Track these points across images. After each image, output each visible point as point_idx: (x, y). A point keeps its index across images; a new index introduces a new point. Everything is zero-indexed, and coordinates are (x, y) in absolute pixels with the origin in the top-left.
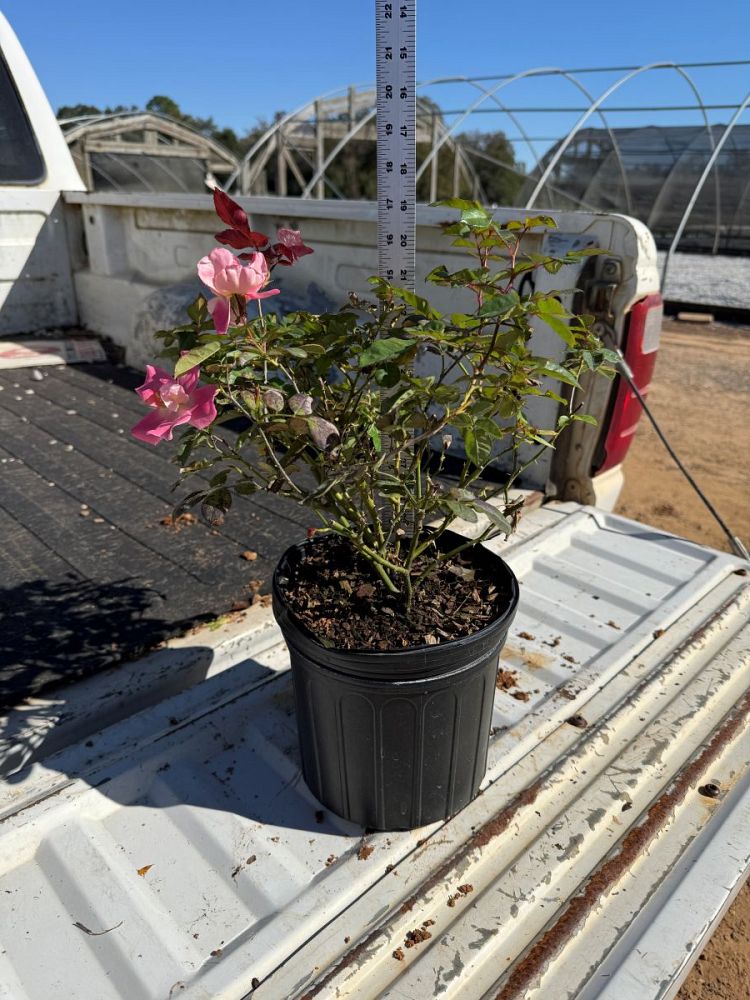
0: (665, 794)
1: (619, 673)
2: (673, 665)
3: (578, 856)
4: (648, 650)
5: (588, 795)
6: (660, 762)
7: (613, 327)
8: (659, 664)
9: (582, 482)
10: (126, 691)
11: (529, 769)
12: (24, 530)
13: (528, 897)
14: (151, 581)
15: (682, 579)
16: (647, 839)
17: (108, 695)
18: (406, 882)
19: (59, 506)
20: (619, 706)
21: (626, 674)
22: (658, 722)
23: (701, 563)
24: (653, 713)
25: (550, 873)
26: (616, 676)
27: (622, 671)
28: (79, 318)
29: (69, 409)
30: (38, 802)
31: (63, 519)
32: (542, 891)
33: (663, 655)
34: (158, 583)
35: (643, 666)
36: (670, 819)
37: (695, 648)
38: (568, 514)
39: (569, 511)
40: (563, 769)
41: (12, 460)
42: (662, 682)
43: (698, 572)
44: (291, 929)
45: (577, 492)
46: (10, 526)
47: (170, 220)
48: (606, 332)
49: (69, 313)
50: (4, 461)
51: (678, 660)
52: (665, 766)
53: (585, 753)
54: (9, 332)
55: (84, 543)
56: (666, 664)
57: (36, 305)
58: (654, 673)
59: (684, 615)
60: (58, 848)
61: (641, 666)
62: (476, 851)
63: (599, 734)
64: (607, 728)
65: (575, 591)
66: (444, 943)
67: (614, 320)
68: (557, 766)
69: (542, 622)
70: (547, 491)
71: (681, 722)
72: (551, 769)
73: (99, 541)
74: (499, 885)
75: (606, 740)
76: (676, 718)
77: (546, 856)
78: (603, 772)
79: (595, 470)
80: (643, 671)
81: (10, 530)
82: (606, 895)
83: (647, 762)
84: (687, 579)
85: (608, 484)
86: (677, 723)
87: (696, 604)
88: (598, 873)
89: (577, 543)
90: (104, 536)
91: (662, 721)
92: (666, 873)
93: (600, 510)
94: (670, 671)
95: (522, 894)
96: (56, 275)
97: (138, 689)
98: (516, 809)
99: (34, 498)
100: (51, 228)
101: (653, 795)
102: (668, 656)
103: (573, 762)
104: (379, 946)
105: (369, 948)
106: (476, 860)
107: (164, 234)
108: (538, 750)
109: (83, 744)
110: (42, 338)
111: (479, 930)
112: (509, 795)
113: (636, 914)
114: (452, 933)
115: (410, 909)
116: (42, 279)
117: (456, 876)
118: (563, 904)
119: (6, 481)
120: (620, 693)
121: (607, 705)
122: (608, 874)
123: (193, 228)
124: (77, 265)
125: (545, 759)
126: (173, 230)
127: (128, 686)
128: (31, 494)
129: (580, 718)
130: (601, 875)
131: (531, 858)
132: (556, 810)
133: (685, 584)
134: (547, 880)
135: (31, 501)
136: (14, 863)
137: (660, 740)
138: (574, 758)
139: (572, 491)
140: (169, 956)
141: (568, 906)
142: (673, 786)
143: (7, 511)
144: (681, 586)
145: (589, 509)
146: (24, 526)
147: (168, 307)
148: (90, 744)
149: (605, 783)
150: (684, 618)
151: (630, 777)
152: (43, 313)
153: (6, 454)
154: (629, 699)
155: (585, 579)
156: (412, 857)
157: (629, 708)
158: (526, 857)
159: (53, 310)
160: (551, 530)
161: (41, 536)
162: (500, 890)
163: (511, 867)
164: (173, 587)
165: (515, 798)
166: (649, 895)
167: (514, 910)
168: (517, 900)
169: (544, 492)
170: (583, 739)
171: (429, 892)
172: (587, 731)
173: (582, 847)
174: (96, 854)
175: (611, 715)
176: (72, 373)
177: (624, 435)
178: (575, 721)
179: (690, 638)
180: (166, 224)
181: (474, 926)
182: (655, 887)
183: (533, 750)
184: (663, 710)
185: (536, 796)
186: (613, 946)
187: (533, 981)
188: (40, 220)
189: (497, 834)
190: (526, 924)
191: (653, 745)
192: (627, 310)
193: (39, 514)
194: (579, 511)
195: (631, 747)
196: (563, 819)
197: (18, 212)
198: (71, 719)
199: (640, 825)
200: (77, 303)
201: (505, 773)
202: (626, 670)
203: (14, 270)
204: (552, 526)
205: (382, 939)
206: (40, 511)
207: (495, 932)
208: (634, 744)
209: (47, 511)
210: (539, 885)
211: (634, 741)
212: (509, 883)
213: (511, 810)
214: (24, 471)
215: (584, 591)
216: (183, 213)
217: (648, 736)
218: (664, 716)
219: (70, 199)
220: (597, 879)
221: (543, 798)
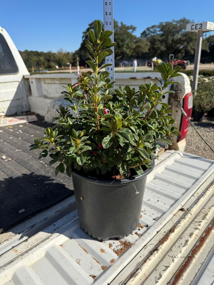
0: (209, 227)
1: (192, 196)
2: (206, 193)
3: (188, 245)
4: (199, 189)
5: (189, 229)
6: (206, 219)
7: (180, 102)
8: (202, 193)
9: (175, 144)
10: (61, 210)
11: (171, 223)
12: (26, 169)
13: (176, 257)
14: (63, 180)
15: (206, 169)
16: (206, 239)
17: (57, 212)
18: (144, 255)
19: (34, 162)
20: (193, 205)
21: (194, 196)
22: (204, 208)
23: (210, 164)
24: (203, 206)
25: (181, 250)
26: (191, 197)
27: (193, 195)
28: (30, 109)
29: (31, 135)
30: (44, 241)
31: (36, 165)
32: (180, 255)
33: (203, 190)
34: (65, 181)
35: (198, 193)
36: (211, 234)
37: (212, 188)
38: (172, 154)
39: (172, 152)
40: (180, 223)
41: (19, 150)
42: (204, 198)
43: (210, 167)
44: (115, 270)
45: (174, 147)
46: (22, 168)
47: (54, 81)
48: (178, 104)
49: (27, 108)
50: (17, 150)
51: (208, 191)
52: (208, 220)
53: (186, 218)
54: (11, 114)
55: (43, 171)
56: (204, 192)
57: (18, 106)
58: (201, 195)
59: (207, 179)
60: (51, 253)
61: (198, 194)
62: (161, 246)
63: (189, 213)
64: (191, 211)
65: (177, 175)
66: (156, 270)
67: (180, 100)
68: (179, 222)
69: (169, 184)
70: (165, 147)
71: (211, 208)
72: (177, 223)
73: (47, 170)
74: (168, 254)
75: (191, 214)
76: (209, 207)
77: (179, 246)
78: (191, 223)
79: (178, 141)
80: (198, 195)
81: (22, 169)
82: (197, 255)
83: (203, 219)
84: (207, 169)
85: (182, 144)
86: (209, 208)
87: (210, 176)
88: (194, 249)
89: (176, 161)
90: (48, 169)
91: (205, 208)
92: (212, 248)
93: (181, 152)
94: (206, 194)
95: (175, 256)
96: (23, 98)
97: (64, 210)
98: (170, 234)
99: (27, 160)
100: (21, 85)
101: (205, 228)
102: (205, 190)
103: (183, 220)
104: (139, 272)
105: (137, 273)
106: (161, 248)
107: (52, 85)
108: (173, 218)
109: (52, 225)
110: (20, 115)
111: (165, 266)
112: (167, 231)
113: (205, 259)
114: (158, 268)
115: (146, 262)
116: (19, 99)
117: (156, 253)
118: (186, 258)
119: (18, 156)
120: (193, 202)
121: (190, 205)
122: (197, 249)
123: (61, 82)
124: (28, 95)
125: (175, 220)
126: (55, 83)
127: (61, 209)
128: (26, 159)
129: (183, 209)
130: (195, 250)
131: (176, 247)
132: (180, 234)
133: (207, 170)
134: (181, 252)
135: (27, 161)
136: (40, 258)
137: (206, 213)
138: (183, 219)
139: (172, 147)
140: (85, 279)
141: (187, 258)
142: (211, 225)
143: (20, 164)
144: (205, 171)
145: (177, 152)
146: (26, 168)
147: (56, 105)
148: (54, 225)
149: (192, 226)
150: (207, 180)
151: (199, 223)
152: (20, 108)
153: (17, 149)
154: (196, 203)
155: (180, 171)
156: (144, 249)
157: (196, 205)
158: (174, 247)
159: (22, 107)
160: (168, 158)
161: (31, 170)
162: (169, 256)
163: (170, 249)
164: (69, 181)
165: (169, 231)
166: (208, 254)
167: (173, 260)
168: (173, 258)
169: (164, 148)
170: (185, 214)
171: (150, 257)
172: (186, 212)
173: (189, 243)
174: (61, 254)
175: (192, 207)
176: (31, 125)
177: (185, 131)
178: (182, 210)
179: (210, 185)
180: (53, 82)
181: (163, 265)
182: (209, 252)
183: (172, 218)
184: (205, 205)
185: (174, 230)
186: (200, 268)
187: (181, 279)
188: (18, 83)
189: (166, 241)
190: (177, 264)
191: (204, 214)
192: (183, 97)
193: (29, 164)
194: (175, 152)
195: (198, 216)
196: (183, 236)
197: (12, 82)
198: (48, 219)
199: (203, 236)
200: (29, 105)
201: (165, 225)
202: (194, 195)
203: (11, 97)
204: (168, 157)
205: (139, 270)
206: (29, 163)
207: (169, 267)
208: (199, 215)
209: (31, 164)
210: (179, 254)
211: (198, 214)
212: (170, 254)
213: (168, 234)
214: (23, 153)
215: (179, 174)
216: (58, 79)
217: (202, 212)
218: (206, 207)
219: (26, 77)
220: (194, 251)
221: (177, 231)
